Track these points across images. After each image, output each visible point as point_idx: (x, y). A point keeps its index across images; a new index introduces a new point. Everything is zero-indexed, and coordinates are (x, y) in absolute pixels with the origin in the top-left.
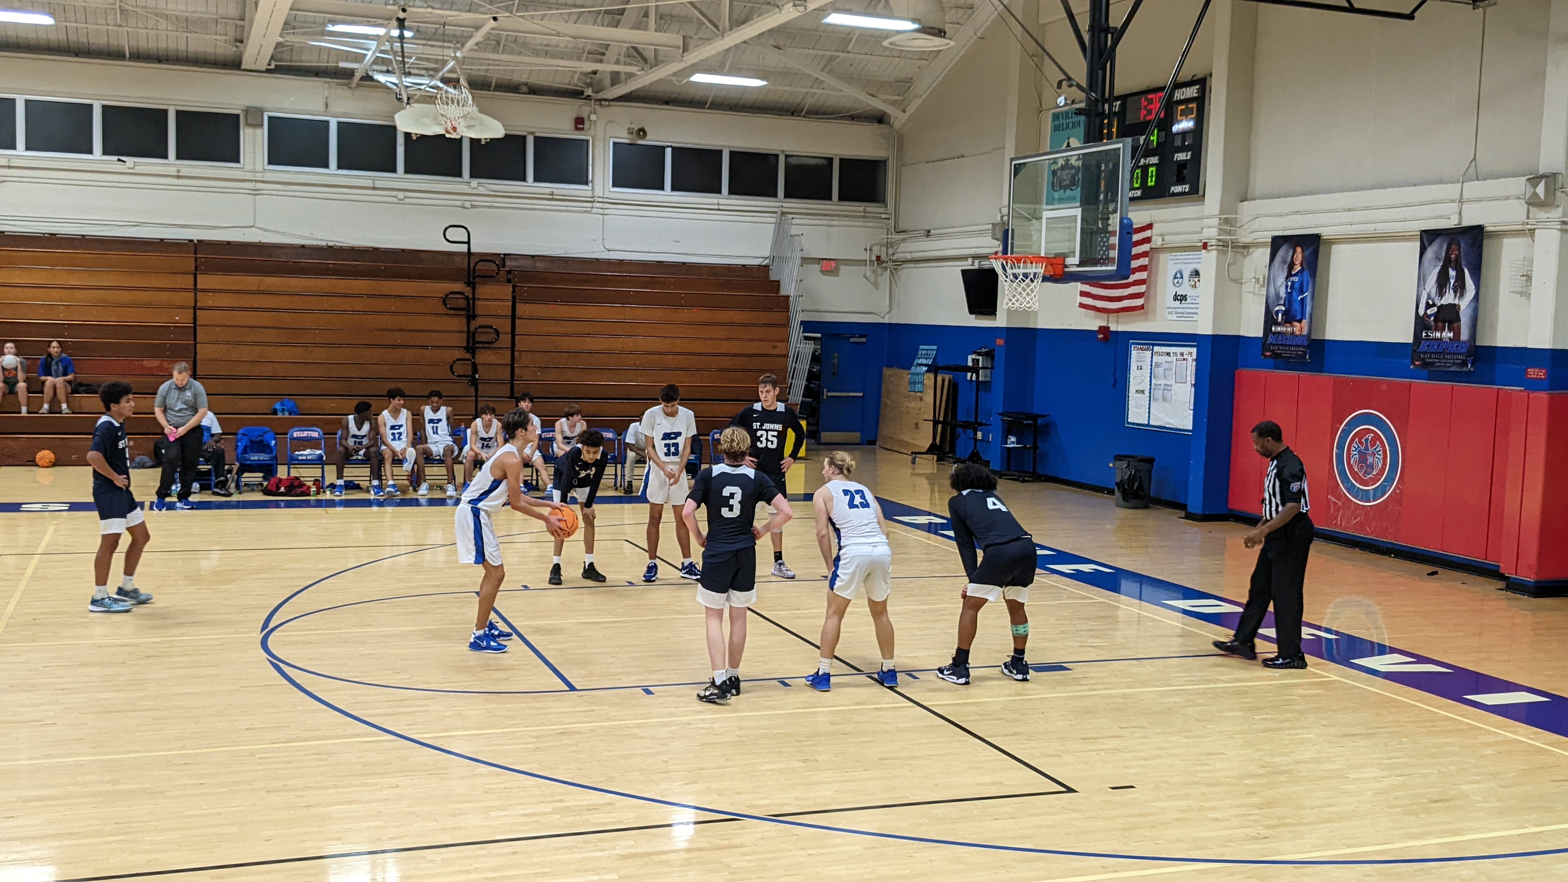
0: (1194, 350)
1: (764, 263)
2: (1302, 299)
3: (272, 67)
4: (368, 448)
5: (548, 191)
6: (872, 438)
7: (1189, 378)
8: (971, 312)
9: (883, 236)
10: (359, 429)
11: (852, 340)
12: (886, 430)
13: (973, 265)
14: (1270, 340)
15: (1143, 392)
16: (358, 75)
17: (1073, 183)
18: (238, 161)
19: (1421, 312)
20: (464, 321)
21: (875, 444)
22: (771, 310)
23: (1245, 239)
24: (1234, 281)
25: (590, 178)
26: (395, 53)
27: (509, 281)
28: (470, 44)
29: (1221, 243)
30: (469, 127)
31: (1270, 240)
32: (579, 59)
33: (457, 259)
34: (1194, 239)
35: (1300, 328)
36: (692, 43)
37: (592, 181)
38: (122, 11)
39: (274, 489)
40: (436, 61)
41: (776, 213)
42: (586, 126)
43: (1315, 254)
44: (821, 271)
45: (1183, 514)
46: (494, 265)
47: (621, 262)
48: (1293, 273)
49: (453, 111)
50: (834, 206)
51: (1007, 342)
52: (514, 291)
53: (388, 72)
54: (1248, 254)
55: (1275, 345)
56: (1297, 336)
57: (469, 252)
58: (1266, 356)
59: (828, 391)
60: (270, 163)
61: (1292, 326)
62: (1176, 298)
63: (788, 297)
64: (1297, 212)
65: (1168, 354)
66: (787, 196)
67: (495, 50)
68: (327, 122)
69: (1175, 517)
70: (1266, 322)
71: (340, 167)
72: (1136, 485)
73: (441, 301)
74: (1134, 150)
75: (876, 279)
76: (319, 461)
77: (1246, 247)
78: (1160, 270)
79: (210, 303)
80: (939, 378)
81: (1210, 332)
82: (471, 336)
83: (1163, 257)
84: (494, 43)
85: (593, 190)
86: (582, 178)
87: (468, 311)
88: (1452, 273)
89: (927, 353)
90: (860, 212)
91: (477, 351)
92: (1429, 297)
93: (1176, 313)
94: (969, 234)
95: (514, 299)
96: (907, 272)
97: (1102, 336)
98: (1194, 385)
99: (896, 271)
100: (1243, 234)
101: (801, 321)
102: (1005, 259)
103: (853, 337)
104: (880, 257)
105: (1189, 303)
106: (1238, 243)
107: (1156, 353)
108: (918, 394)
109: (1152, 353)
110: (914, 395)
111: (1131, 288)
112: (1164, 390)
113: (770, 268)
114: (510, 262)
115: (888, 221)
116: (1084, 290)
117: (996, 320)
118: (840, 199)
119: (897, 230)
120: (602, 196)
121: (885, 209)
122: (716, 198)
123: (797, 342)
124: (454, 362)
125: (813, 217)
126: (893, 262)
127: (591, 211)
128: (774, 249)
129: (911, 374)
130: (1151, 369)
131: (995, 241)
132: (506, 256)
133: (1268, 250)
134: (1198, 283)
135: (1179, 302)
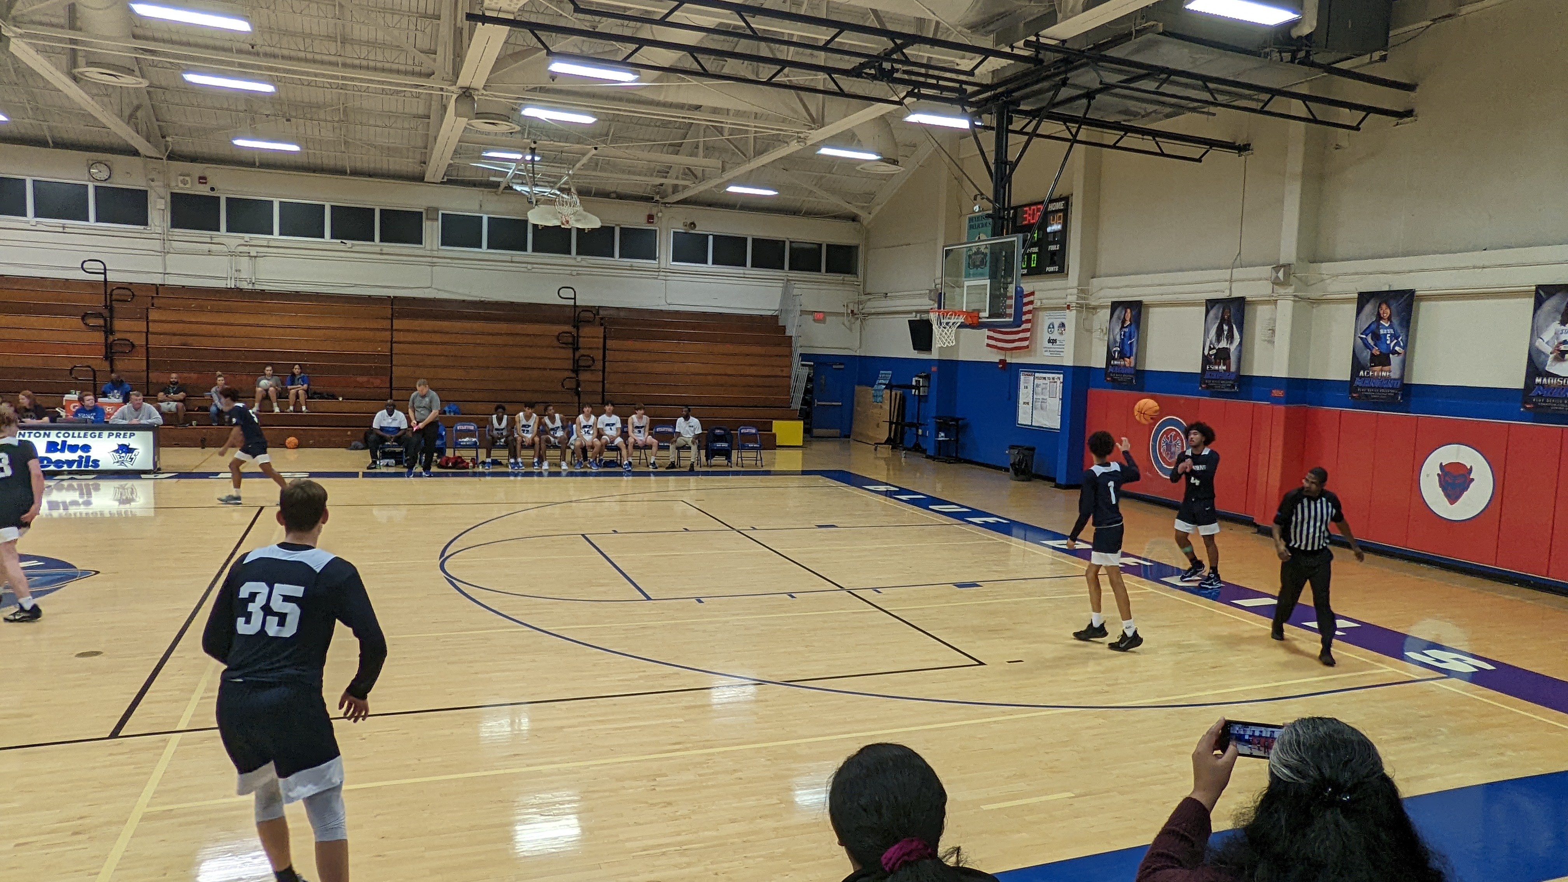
0: (1062, 376)
1: (775, 314)
2: (1131, 343)
3: (445, 180)
4: (507, 437)
5: (629, 264)
6: (847, 434)
7: (1058, 394)
8: (915, 349)
9: (855, 297)
10: (500, 424)
11: (834, 367)
12: (856, 428)
13: (916, 317)
14: (1111, 369)
15: (1028, 403)
16: (502, 186)
17: (983, 263)
18: (421, 243)
19: (1206, 353)
20: (571, 351)
21: (849, 438)
22: (779, 345)
23: (1094, 303)
24: (1087, 331)
25: (657, 255)
26: (528, 171)
27: (602, 325)
28: (578, 165)
29: (1079, 306)
30: (577, 221)
31: (1110, 304)
32: (652, 175)
33: (566, 310)
34: (1061, 302)
35: (1129, 362)
36: (728, 166)
37: (658, 258)
38: (346, 142)
39: (444, 464)
40: (555, 176)
41: (783, 280)
42: (655, 221)
43: (1139, 313)
44: (814, 320)
45: (1053, 484)
46: (592, 313)
47: (677, 312)
48: (1125, 325)
49: (566, 210)
50: (822, 276)
51: (939, 369)
52: (604, 331)
53: (522, 183)
54: (1096, 313)
56: (1128, 367)
57: (575, 305)
58: (1107, 381)
59: (818, 402)
60: (442, 244)
61: (1124, 360)
62: (1049, 341)
63: (791, 337)
64: (1128, 286)
65: (1045, 378)
66: (790, 269)
67: (595, 170)
68: (481, 217)
69: (1048, 487)
71: (489, 247)
72: (1023, 465)
73: (555, 338)
74: (1024, 241)
75: (850, 326)
76: (474, 446)
77: (1095, 308)
78: (1040, 323)
79: (402, 339)
80: (893, 393)
81: (1071, 364)
82: (576, 361)
83: (1041, 314)
84: (594, 164)
85: (659, 263)
86: (651, 255)
87: (574, 345)
88: (1226, 327)
89: (885, 376)
90: (839, 280)
91: (580, 372)
92: (1211, 343)
93: (1050, 351)
94: (914, 296)
95: (605, 338)
96: (872, 321)
97: (1002, 366)
98: (1061, 399)
99: (864, 321)
100: (1093, 300)
101: (800, 354)
102: (940, 312)
103: (835, 365)
104: (853, 311)
105: (1058, 345)
106: (1090, 305)
107: (1036, 377)
108: (879, 404)
109: (1034, 378)
110: (876, 405)
111: (1020, 334)
112: (1041, 402)
113: (779, 317)
114: (603, 312)
115: (859, 286)
116: (990, 335)
117: (931, 354)
118: (827, 271)
119: (865, 293)
120: (665, 267)
121: (857, 278)
122: (743, 270)
123: (797, 368)
124: (564, 379)
125: (808, 283)
126: (862, 314)
127: (657, 277)
128: (782, 305)
129: (874, 390)
130: (1033, 388)
131: (931, 301)
132: (600, 308)
133: (1109, 311)
134: (1064, 331)
135: (1052, 344)
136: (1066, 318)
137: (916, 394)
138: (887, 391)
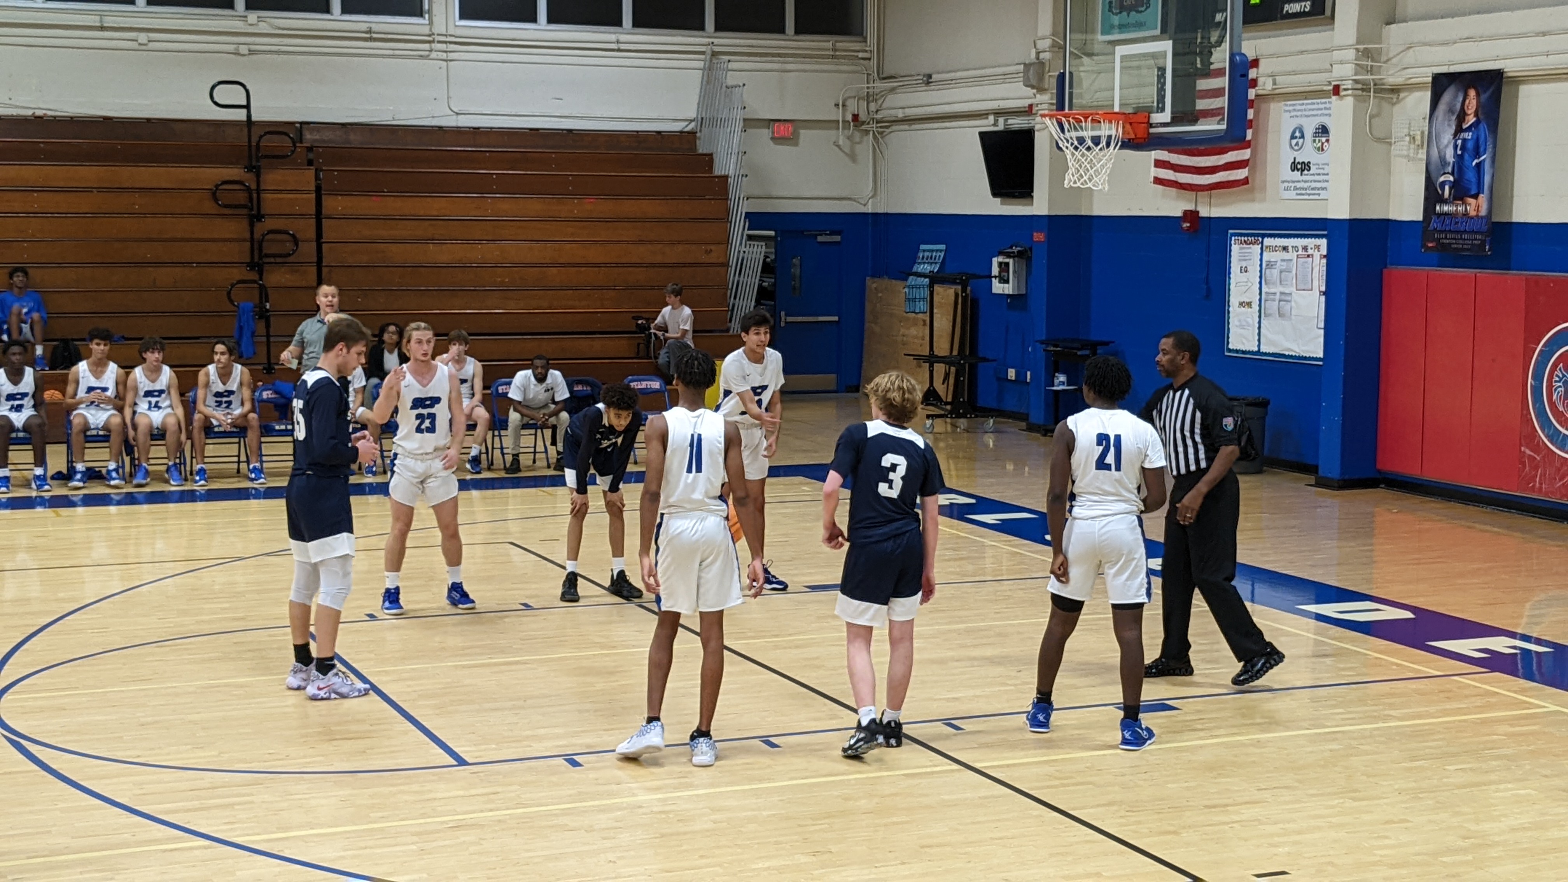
0: (1323, 242)
1: (688, 129)
2: (1478, 165)
5: (364, 27)
6: (855, 383)
7: (1316, 283)
8: (995, 194)
9: (861, 85)
11: (820, 239)
13: (995, 125)
15: (1249, 304)
20: (245, 223)
22: (701, 197)
23: (1392, 78)
24: (1379, 140)
25: (426, 7)
27: (310, 163)
29: (1360, 86)
31: (1430, 79)
33: (230, 131)
34: (1319, 80)
35: (1478, 206)
37: (429, 12)
41: (703, 53)
43: (1497, 98)
44: (772, 139)
45: (1312, 479)
46: (287, 138)
47: (476, 132)
48: (1465, 126)
50: (789, 41)
51: (1050, 238)
52: (317, 178)
54: (1398, 101)
55: (1441, 232)
56: (1472, 218)
57: (249, 121)
58: (1427, 249)
59: (787, 315)
61: (1464, 203)
62: (1294, 167)
63: (726, 177)
64: (1468, 39)
65: (1285, 249)
66: (718, 28)
69: (1301, 485)
70: (1426, 199)
73: (209, 195)
75: (852, 149)
77: (1395, 90)
78: (1272, 127)
80: (951, 292)
81: (1345, 216)
82: (256, 246)
83: (1275, 108)
85: (431, 23)
86: (414, 7)
87: (251, 209)
89: (930, 256)
90: (828, 50)
91: (266, 268)
93: (1296, 189)
94: (992, 79)
95: (318, 190)
96: (899, 137)
97: (1188, 225)
98: (1324, 293)
99: (882, 138)
100: (1391, 72)
101: (747, 213)
102: (1065, 116)
103: (821, 235)
104: (858, 115)
105: (1313, 175)
106: (1384, 85)
107: (1267, 247)
108: (920, 316)
109: (1262, 249)
110: (914, 318)
111: (1230, 153)
112: (1280, 301)
113: (698, 135)
114: (311, 134)
115: (867, 62)
116: (1161, 158)
117: (1032, 204)
118: (797, 32)
119: (881, 76)
120: (444, 33)
121: (864, 44)
122: (615, 33)
123: (741, 244)
124: (233, 286)
125: (758, 59)
126: (877, 123)
127: (428, 56)
128: (702, 108)
129: (908, 287)
130: (1261, 271)
131: (1029, 89)
132: (304, 126)
133: (1428, 95)
134: (1326, 144)
135: (1299, 173)
136: (1330, 115)
137: (1001, 292)
138: (937, 288)
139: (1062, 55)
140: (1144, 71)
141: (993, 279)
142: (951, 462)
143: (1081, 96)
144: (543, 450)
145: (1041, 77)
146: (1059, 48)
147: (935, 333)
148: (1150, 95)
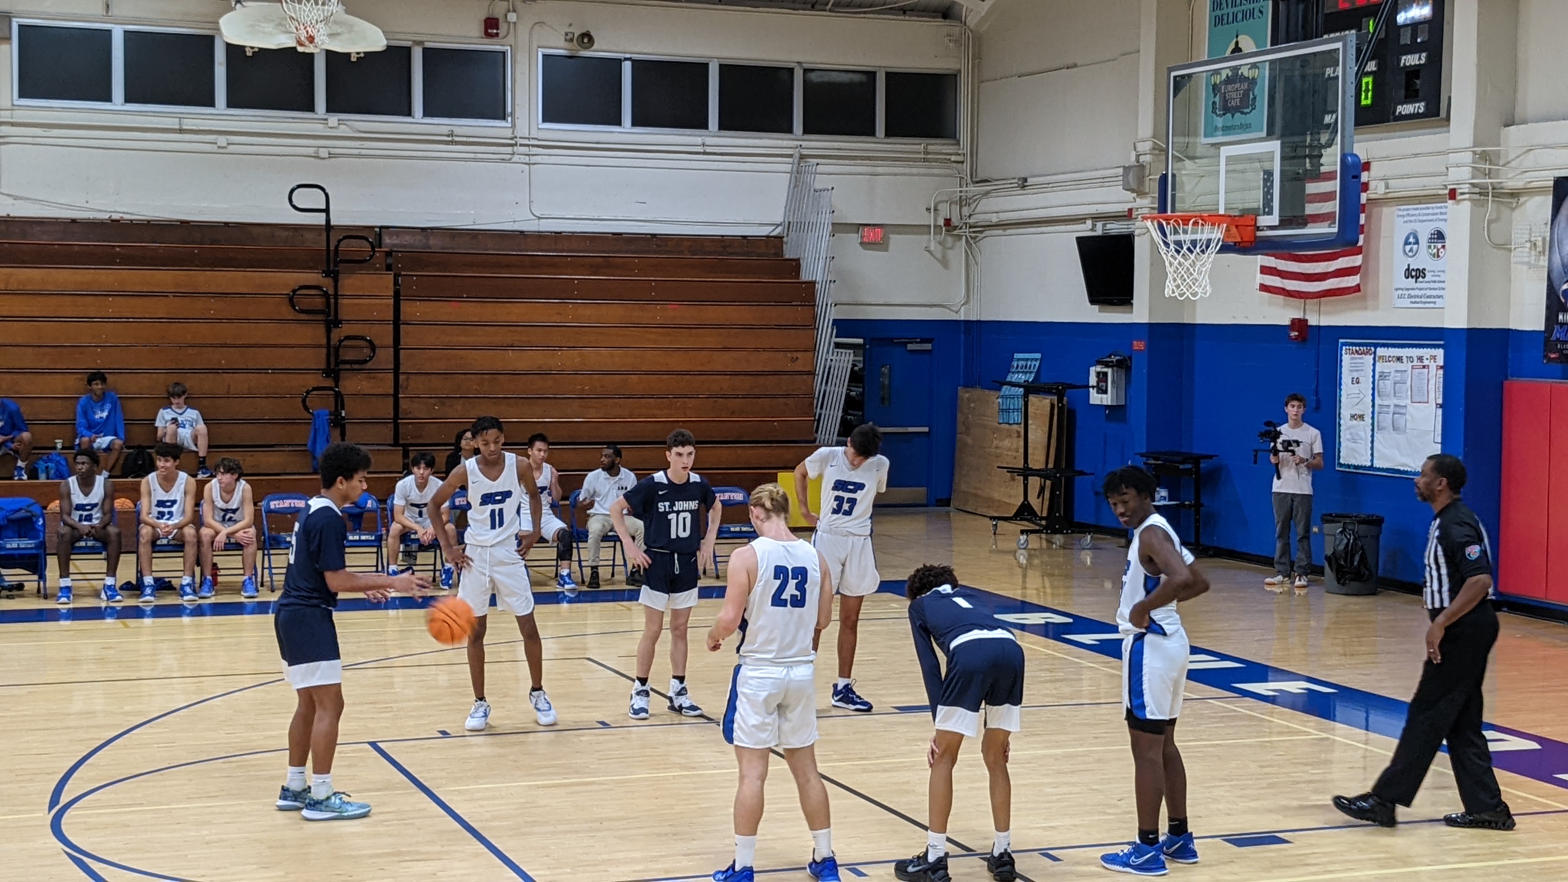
0: (1440, 353)
1: (774, 234)
5: (445, 130)
6: (945, 497)
7: (1432, 395)
8: (1092, 302)
9: (954, 189)
11: (910, 347)
12: (966, 483)
13: (1092, 230)
14: (1556, 335)
15: (1361, 417)
20: (321, 329)
21: (949, 506)
22: (788, 303)
23: (1512, 182)
24: (1498, 246)
25: (509, 110)
27: (389, 268)
29: (1477, 190)
30: (332, 36)
31: (1551, 183)
33: (308, 236)
34: (1435, 184)
37: (512, 114)
41: (791, 156)
42: (502, 31)
44: (861, 243)
46: (365, 242)
47: (558, 236)
49: (310, 13)
50: (880, 144)
51: (1150, 346)
52: (396, 283)
54: (1519, 205)
55: (1564, 342)
57: (328, 226)
58: (1550, 360)
60: (21, 96)
62: (1409, 273)
63: (813, 283)
65: (1399, 359)
66: (806, 131)
68: (109, 32)
70: (1548, 307)
71: (128, 99)
72: (1357, 558)
73: (286, 301)
75: (945, 255)
77: (1515, 194)
78: (1383, 233)
80: (1046, 403)
81: (1463, 324)
82: (332, 351)
83: (1388, 212)
85: (514, 126)
86: (496, 110)
87: (329, 316)
89: (1025, 364)
90: (919, 153)
91: (343, 374)
93: (1410, 296)
95: (397, 295)
96: (991, 242)
97: (1296, 333)
98: (1441, 406)
99: (975, 243)
100: (1510, 176)
101: (834, 320)
102: (1167, 220)
103: (912, 343)
104: (950, 220)
105: (1429, 282)
106: (1502, 188)
107: (1380, 357)
108: (1015, 427)
109: (1374, 359)
110: (1008, 430)
111: (1341, 259)
112: (1394, 414)
113: (785, 239)
114: (390, 239)
115: (960, 165)
116: (1268, 265)
117: (1132, 312)
118: (888, 134)
119: (974, 180)
120: (527, 136)
121: (956, 147)
122: (701, 136)
123: (828, 352)
124: (308, 392)
125: (847, 162)
126: (970, 227)
127: (510, 159)
128: (790, 211)
129: (1002, 397)
130: (1373, 383)
131: (1129, 193)
132: (383, 230)
133: (1549, 199)
134: (1442, 250)
135: (1414, 280)
136: (1446, 220)
137: (1099, 403)
138: (1032, 398)
139: (1163, 158)
140: (1249, 175)
141: (1091, 389)
142: (1045, 578)
143: (1183, 198)
144: (622, 563)
145: (1141, 180)
146: (1161, 151)
147: (1030, 445)
148: (1255, 199)
